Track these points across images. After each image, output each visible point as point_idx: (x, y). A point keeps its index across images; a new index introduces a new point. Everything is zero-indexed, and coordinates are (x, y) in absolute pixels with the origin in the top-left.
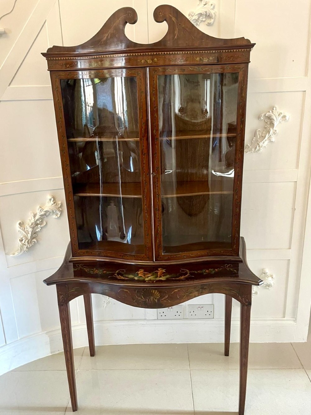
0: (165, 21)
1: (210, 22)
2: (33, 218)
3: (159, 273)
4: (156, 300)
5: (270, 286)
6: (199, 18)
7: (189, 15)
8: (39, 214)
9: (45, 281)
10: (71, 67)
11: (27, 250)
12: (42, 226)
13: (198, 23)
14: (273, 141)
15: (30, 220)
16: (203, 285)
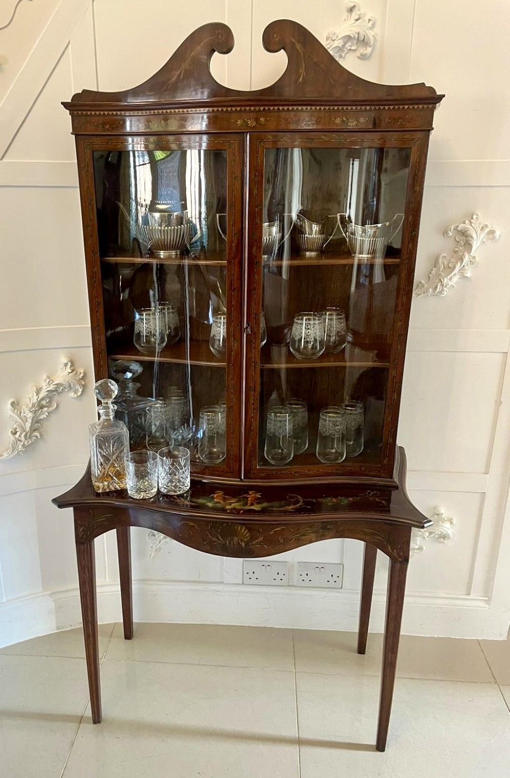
0: (282, 50)
1: (365, 52)
2: (35, 394)
3: (249, 499)
4: (243, 544)
5: (446, 538)
6: (345, 43)
7: (327, 39)
8: (47, 388)
9: (54, 501)
10: (113, 128)
11: (23, 450)
12: (50, 409)
13: (343, 54)
14: (469, 277)
15: (30, 398)
16: (325, 524)
